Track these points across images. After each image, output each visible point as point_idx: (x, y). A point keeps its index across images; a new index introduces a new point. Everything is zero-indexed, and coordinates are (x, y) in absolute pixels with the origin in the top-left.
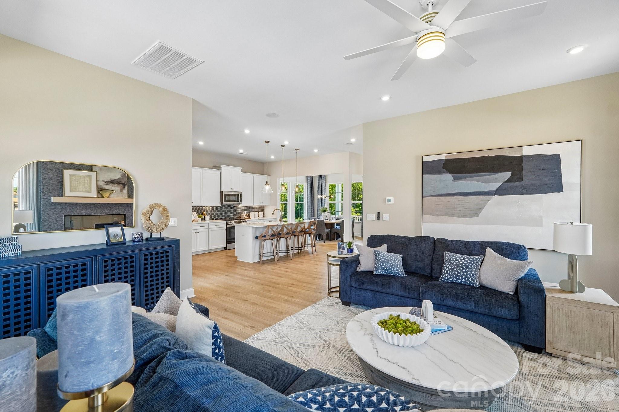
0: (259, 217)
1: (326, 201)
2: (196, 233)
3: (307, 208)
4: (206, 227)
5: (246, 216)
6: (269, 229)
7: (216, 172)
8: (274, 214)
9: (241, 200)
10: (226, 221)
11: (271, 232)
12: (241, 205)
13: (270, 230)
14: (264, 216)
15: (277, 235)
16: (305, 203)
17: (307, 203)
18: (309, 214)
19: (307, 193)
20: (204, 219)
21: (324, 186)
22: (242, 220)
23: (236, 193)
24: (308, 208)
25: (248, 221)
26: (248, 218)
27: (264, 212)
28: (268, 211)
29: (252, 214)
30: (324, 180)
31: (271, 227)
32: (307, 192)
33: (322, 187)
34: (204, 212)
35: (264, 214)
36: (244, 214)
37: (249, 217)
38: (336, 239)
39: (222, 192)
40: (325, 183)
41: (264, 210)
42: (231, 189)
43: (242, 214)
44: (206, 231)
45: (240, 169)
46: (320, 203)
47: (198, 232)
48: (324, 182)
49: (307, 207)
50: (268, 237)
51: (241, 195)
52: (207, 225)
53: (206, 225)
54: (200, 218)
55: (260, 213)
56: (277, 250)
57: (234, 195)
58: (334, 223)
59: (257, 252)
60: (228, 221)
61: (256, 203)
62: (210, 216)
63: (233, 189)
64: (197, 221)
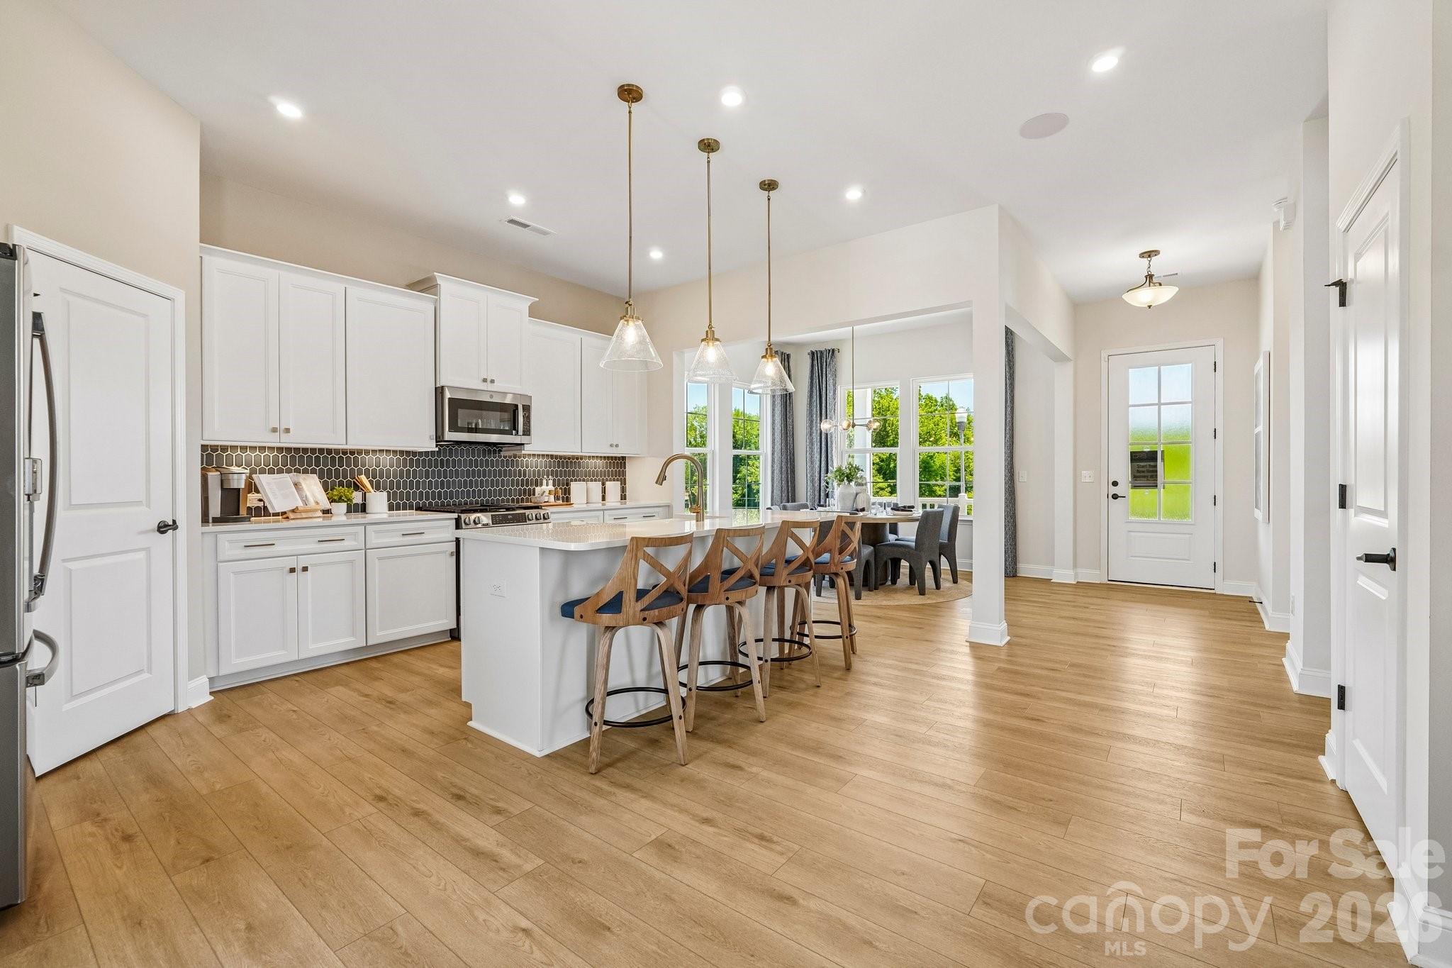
0: (604, 499)
1: (836, 448)
2: (292, 570)
3: (773, 473)
4: (347, 544)
5: (552, 497)
6: (637, 563)
7: (420, 304)
8: (665, 478)
9: (527, 432)
10: (455, 515)
11: (649, 574)
12: (527, 450)
13: (644, 566)
14: (623, 497)
15: (684, 591)
16: (766, 454)
17: (773, 454)
18: (777, 492)
19: (773, 423)
20: (363, 508)
21: (830, 394)
22: (527, 512)
23: (508, 400)
24: (777, 471)
25: (558, 514)
26: (560, 502)
27: (623, 482)
28: (641, 475)
29: (577, 488)
30: (829, 376)
31: (649, 550)
32: (773, 416)
33: (824, 399)
34: (363, 478)
35: (623, 490)
36: (544, 487)
37: (568, 499)
38: (889, 583)
39: (439, 391)
40: (834, 385)
41: (624, 474)
42: (485, 380)
43: (538, 489)
44: (352, 562)
45: (522, 303)
46: (817, 456)
47: (305, 569)
48: (830, 382)
49: (772, 466)
50: (631, 606)
51: (527, 409)
52: (355, 534)
53: (351, 534)
54: (340, 500)
55: (608, 484)
56: (684, 659)
57: (501, 407)
58: (884, 524)
59: (575, 690)
60: (463, 516)
61: (594, 445)
62: (389, 493)
63: (492, 381)
64: (320, 514)
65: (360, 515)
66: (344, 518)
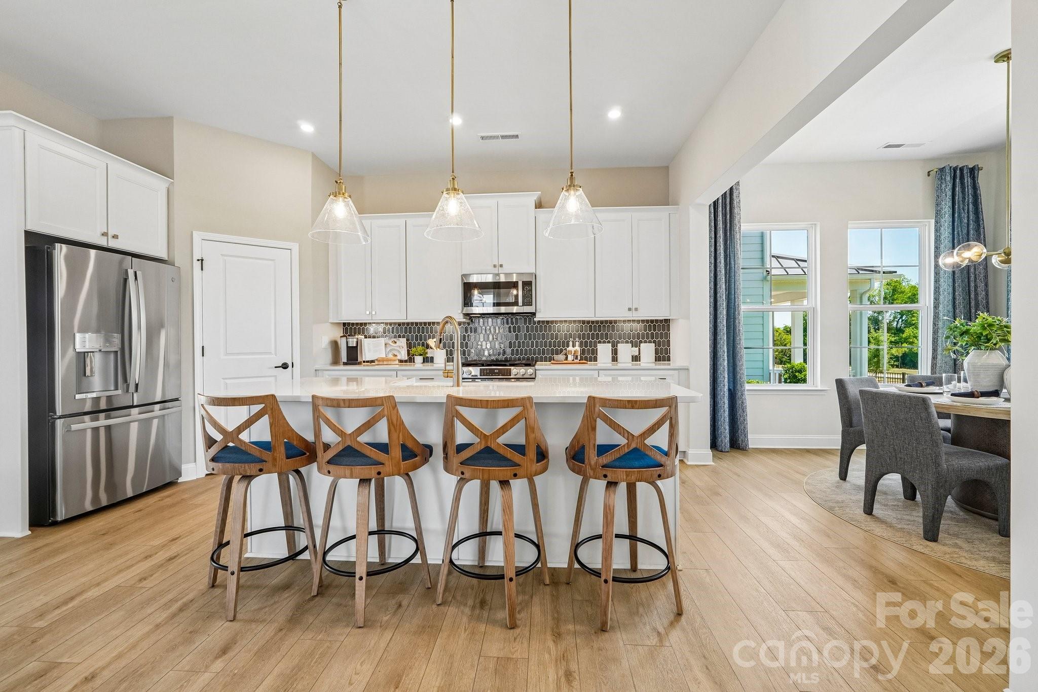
20: (432, 360)
23: (513, 279)
29: (603, 349)
41: (667, 336)
42: (495, 266)
45: (528, 199)
51: (528, 284)
55: (643, 345)
62: (447, 351)
63: (501, 266)
64: (397, 362)
65: (430, 364)
66: (421, 365)
